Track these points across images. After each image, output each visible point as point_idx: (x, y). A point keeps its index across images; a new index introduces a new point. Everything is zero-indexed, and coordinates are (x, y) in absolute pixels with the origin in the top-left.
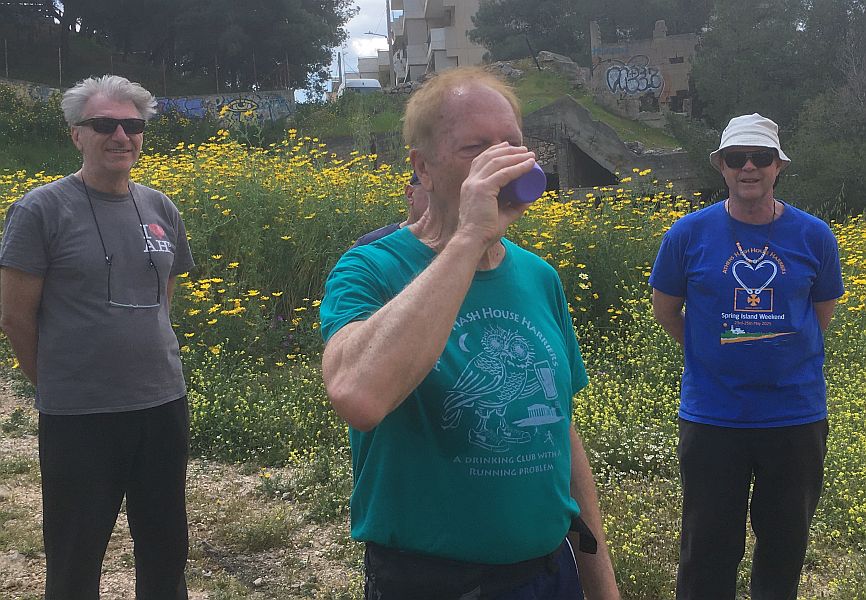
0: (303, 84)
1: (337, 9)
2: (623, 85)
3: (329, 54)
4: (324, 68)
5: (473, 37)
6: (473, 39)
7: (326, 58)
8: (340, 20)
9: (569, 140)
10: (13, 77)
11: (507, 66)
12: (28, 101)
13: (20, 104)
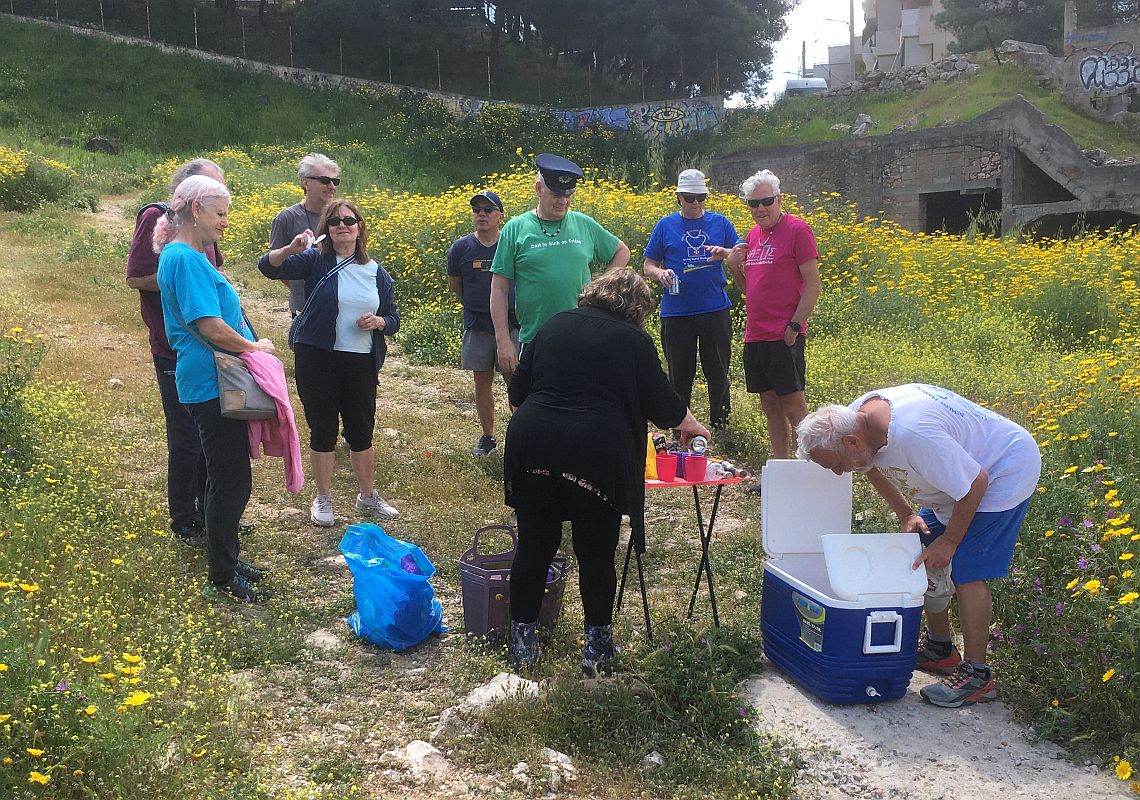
2: (1099, 79)
3: (770, 50)
4: (765, 68)
5: (939, 21)
6: (938, 25)
7: (766, 55)
8: (784, 9)
9: (1017, 149)
10: (446, 90)
11: (962, 60)
12: (459, 115)
13: (451, 119)
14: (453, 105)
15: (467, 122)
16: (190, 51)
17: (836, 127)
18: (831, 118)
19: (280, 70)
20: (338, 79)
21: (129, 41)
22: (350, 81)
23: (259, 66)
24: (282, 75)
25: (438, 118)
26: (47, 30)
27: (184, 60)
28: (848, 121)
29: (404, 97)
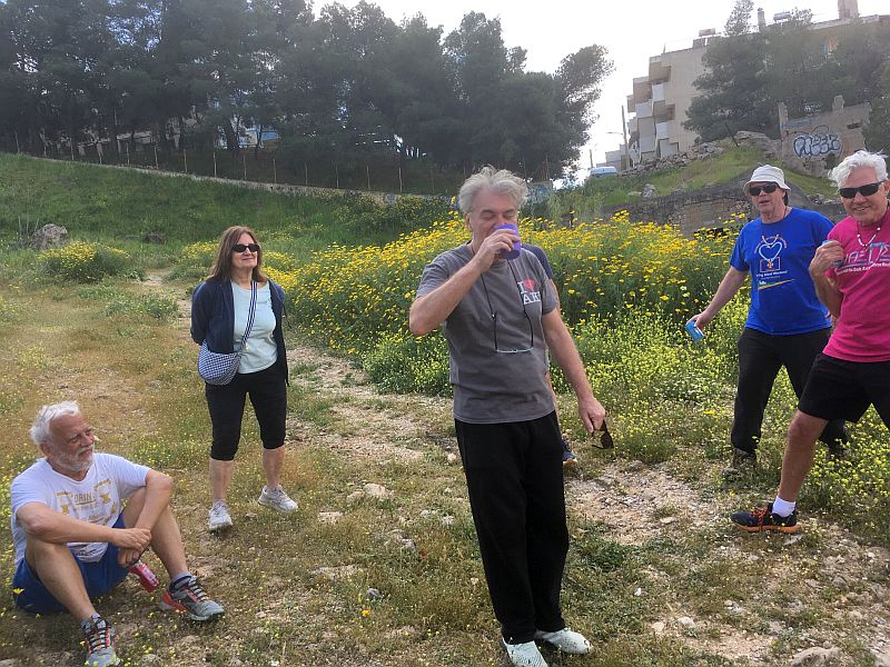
0: (560, 176)
1: (583, 119)
2: (807, 150)
3: (578, 152)
4: (575, 163)
5: (687, 126)
6: (686, 128)
7: (576, 155)
8: (585, 126)
10: (373, 191)
11: (712, 146)
12: (383, 205)
13: (377, 207)
14: (379, 199)
15: (388, 209)
16: (212, 179)
17: (632, 193)
18: (628, 188)
19: (268, 186)
20: (305, 189)
21: (173, 175)
22: (312, 189)
23: (255, 185)
24: (269, 189)
25: (369, 207)
26: (122, 171)
27: (208, 184)
28: (638, 191)
29: (347, 196)
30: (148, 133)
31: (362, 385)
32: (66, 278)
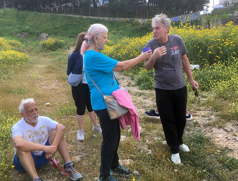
7: (208, 2)
10: (139, 18)
13: (140, 24)
14: (140, 21)
15: (143, 24)
16: (89, 17)
17: (229, 15)
18: (228, 13)
19: (106, 18)
20: (117, 19)
21: (78, 16)
22: (119, 19)
23: (102, 18)
25: (137, 24)
26: (63, 16)
27: (88, 19)
28: (232, 13)
29: (130, 20)
30: (71, 3)
31: (134, 86)
32: (47, 50)
